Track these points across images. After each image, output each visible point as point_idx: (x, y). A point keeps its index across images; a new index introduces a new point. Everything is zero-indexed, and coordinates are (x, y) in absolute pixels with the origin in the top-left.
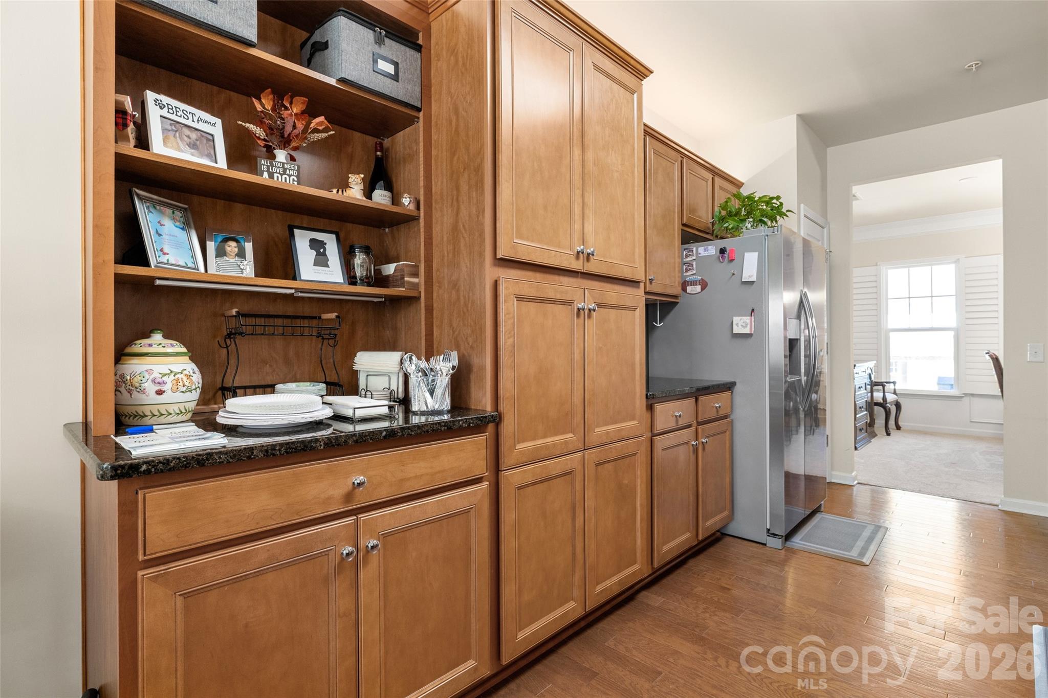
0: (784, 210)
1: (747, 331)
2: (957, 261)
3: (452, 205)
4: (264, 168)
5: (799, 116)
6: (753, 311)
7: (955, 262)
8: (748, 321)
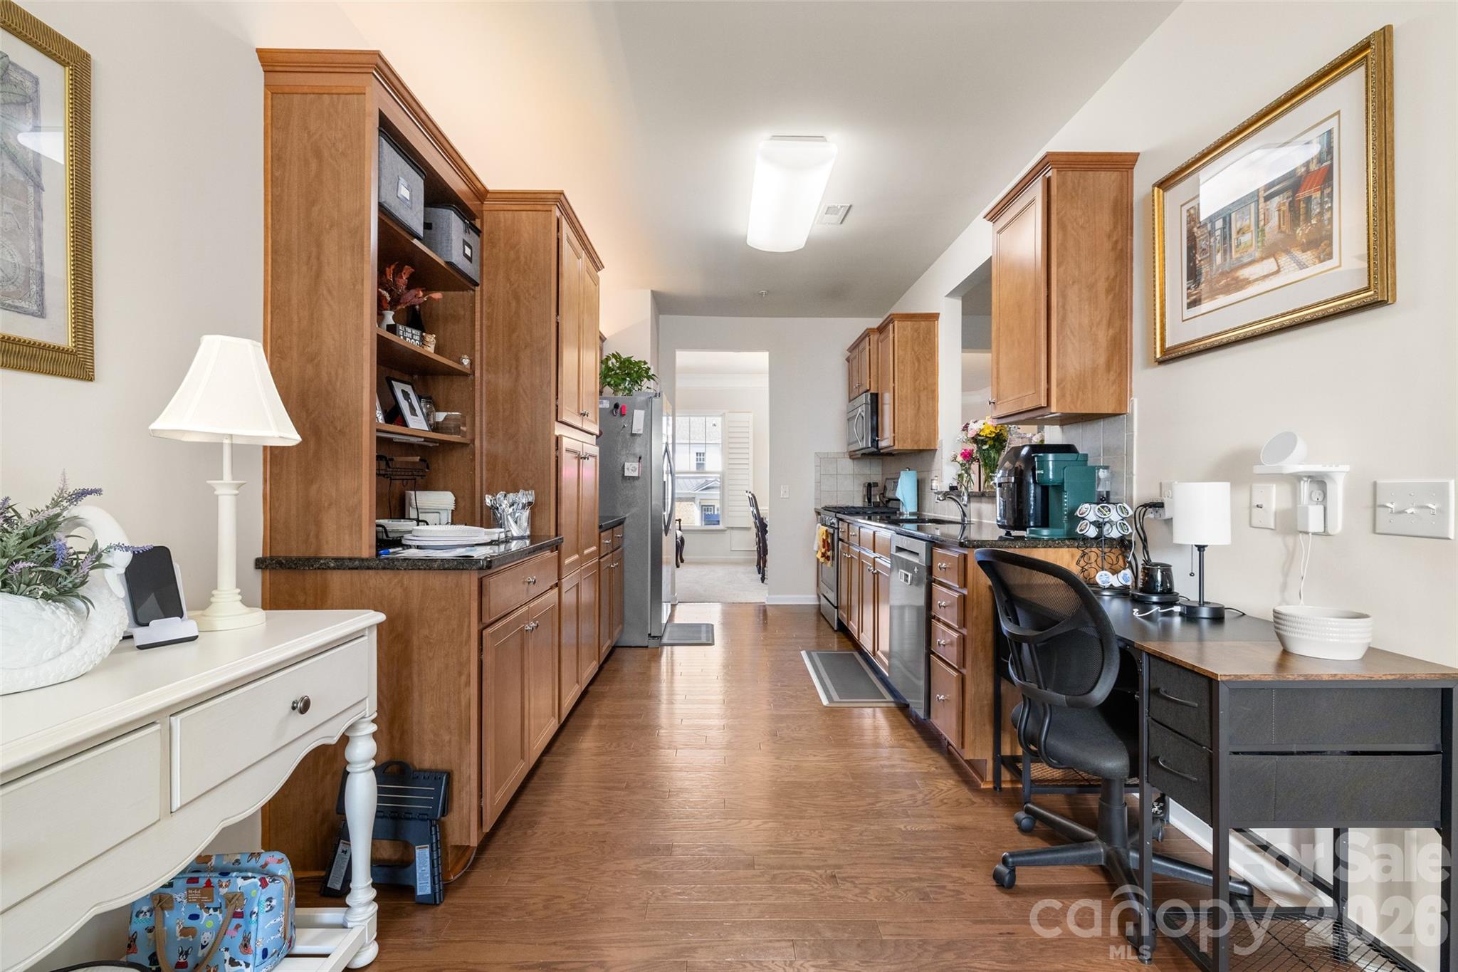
0: (650, 374)
1: (636, 474)
2: (723, 415)
3: (510, 371)
4: (401, 333)
5: (653, 292)
6: (640, 458)
7: (721, 416)
8: (637, 467)
